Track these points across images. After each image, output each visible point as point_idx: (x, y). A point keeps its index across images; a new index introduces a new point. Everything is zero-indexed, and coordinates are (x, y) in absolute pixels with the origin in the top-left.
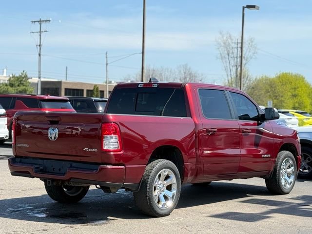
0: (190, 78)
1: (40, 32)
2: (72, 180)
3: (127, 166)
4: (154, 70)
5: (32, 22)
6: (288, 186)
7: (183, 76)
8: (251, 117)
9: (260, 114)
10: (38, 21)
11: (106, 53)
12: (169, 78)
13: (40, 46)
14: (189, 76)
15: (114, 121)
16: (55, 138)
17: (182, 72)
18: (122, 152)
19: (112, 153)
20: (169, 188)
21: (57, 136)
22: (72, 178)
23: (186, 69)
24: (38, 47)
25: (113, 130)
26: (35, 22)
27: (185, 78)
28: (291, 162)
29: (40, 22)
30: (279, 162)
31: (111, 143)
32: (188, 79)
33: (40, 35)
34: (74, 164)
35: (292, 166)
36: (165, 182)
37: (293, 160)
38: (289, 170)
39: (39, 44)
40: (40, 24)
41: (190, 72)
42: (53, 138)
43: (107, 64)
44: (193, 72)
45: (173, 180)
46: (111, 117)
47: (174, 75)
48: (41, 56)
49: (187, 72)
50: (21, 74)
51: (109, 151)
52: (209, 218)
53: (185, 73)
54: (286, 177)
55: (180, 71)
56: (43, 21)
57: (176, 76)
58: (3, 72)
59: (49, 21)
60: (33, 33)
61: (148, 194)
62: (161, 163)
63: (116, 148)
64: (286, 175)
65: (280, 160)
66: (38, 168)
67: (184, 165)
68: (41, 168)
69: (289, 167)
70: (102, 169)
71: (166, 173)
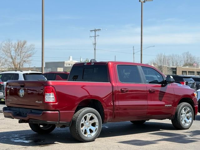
0: (190, 60)
1: (95, 36)
2: (30, 120)
3: (60, 112)
4: (164, 56)
5: (91, 31)
6: (187, 125)
7: (186, 59)
8: (159, 82)
9: (164, 80)
10: (94, 30)
11: (133, 47)
12: (177, 60)
13: (95, 44)
14: (190, 59)
15: (51, 85)
16: (23, 95)
17: (185, 57)
18: (57, 104)
19: (52, 104)
20: (94, 125)
21: (23, 94)
22: (30, 119)
23: (188, 55)
24: (94, 45)
25: (51, 90)
26: (92, 31)
27: (187, 60)
28: (189, 109)
29: (95, 30)
30: (179, 110)
31: (50, 98)
32: (189, 61)
33: (95, 38)
34: (33, 111)
35: (190, 112)
36: (90, 121)
37: (190, 108)
38: (188, 115)
39: (94, 43)
40: (95, 32)
41: (190, 57)
42: (22, 96)
43: (134, 53)
44: (192, 57)
45: (96, 120)
46: (51, 83)
47: (180, 59)
48: (96, 50)
49: (189, 57)
50: (85, 61)
51: (49, 103)
52: (118, 143)
53: (187, 57)
54: (186, 119)
55: (184, 56)
56: (97, 30)
57: (182, 59)
58: (70, 58)
59: (100, 30)
60: (91, 37)
61: (76, 129)
62: (86, 110)
63: (53, 101)
64: (186, 117)
65: (180, 108)
66: (16, 113)
67: (104, 111)
68: (18, 113)
69: (188, 112)
70: (44, 113)
71: (90, 116)
